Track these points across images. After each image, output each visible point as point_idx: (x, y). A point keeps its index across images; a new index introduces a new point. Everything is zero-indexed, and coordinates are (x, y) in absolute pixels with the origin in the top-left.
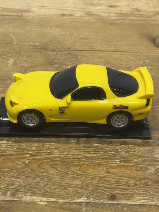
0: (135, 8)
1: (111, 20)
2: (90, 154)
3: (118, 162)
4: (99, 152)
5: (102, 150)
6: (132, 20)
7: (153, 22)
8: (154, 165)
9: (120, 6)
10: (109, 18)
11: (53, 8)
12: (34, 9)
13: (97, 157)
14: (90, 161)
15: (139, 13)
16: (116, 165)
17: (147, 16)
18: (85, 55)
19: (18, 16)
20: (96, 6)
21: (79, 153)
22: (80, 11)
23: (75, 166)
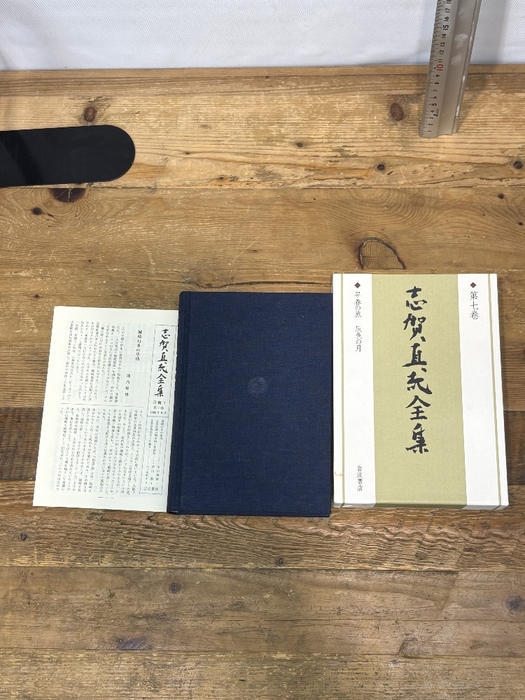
0: (341, 145)
1: (297, 190)
6: (331, 188)
7: (365, 195)
9: (315, 141)
10: (294, 185)
11: (204, 155)
12: (173, 162)
15: (346, 164)
17: (358, 175)
19: (149, 188)
20: (275, 145)
22: (248, 163)
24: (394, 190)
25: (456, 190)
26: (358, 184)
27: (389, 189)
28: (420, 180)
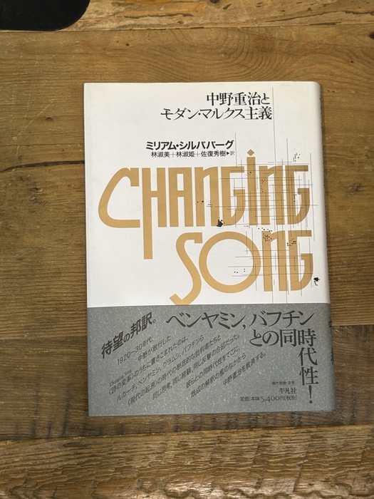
2: (69, 459)
3: (111, 472)
4: (83, 455)
5: (87, 451)
8: (164, 475)
13: (79, 467)
14: (68, 476)
16: (108, 479)
17: (184, 9)
18: (53, 179)
21: (52, 460)
23: (47, 488)
24: (234, 29)
25: (315, 29)
26: (185, 23)
27: (227, 29)
28: (267, 16)
